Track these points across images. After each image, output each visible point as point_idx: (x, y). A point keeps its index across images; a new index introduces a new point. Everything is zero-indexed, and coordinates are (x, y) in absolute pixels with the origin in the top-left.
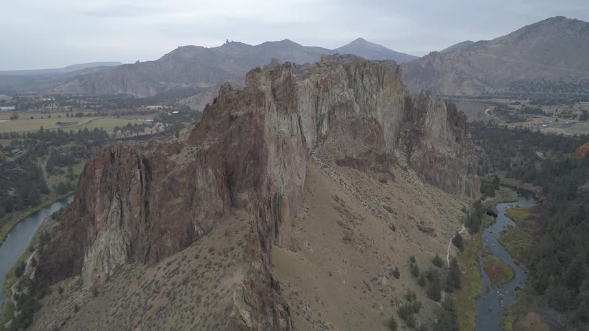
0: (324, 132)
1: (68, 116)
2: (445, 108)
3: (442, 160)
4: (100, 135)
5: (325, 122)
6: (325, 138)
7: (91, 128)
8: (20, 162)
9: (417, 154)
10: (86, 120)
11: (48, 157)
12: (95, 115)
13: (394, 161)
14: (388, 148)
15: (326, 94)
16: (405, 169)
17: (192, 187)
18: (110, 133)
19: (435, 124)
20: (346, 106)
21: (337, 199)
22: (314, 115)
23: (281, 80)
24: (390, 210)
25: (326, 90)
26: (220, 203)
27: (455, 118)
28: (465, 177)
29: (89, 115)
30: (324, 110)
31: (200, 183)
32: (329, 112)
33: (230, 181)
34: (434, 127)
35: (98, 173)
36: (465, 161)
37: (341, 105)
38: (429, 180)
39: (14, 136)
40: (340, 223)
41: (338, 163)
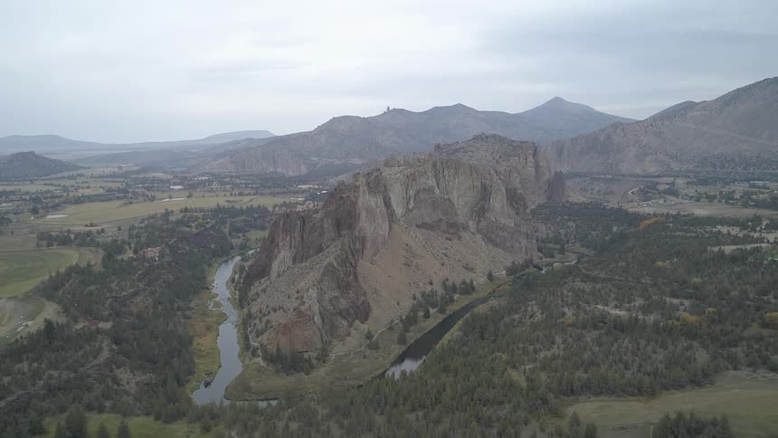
0: (411, 207)
1: (231, 195)
2: (504, 192)
3: (504, 228)
4: (263, 211)
5: (412, 201)
6: (411, 211)
7: (255, 205)
8: (212, 228)
9: (483, 224)
10: (247, 199)
11: (228, 226)
12: (254, 194)
13: (465, 228)
14: (461, 219)
15: (414, 183)
16: (473, 234)
17: (322, 227)
18: (270, 209)
19: (498, 203)
20: (430, 190)
21: (407, 245)
22: (405, 195)
23: (373, 178)
24: (446, 255)
25: (414, 179)
26: (333, 234)
27: (514, 198)
28: (524, 242)
29: (249, 194)
30: (412, 193)
31: (325, 225)
32: (415, 195)
33: (338, 225)
34: (496, 205)
35: (281, 223)
36: (524, 229)
37: (425, 189)
38: (490, 241)
39: (202, 210)
40: (405, 257)
41: (417, 226)
